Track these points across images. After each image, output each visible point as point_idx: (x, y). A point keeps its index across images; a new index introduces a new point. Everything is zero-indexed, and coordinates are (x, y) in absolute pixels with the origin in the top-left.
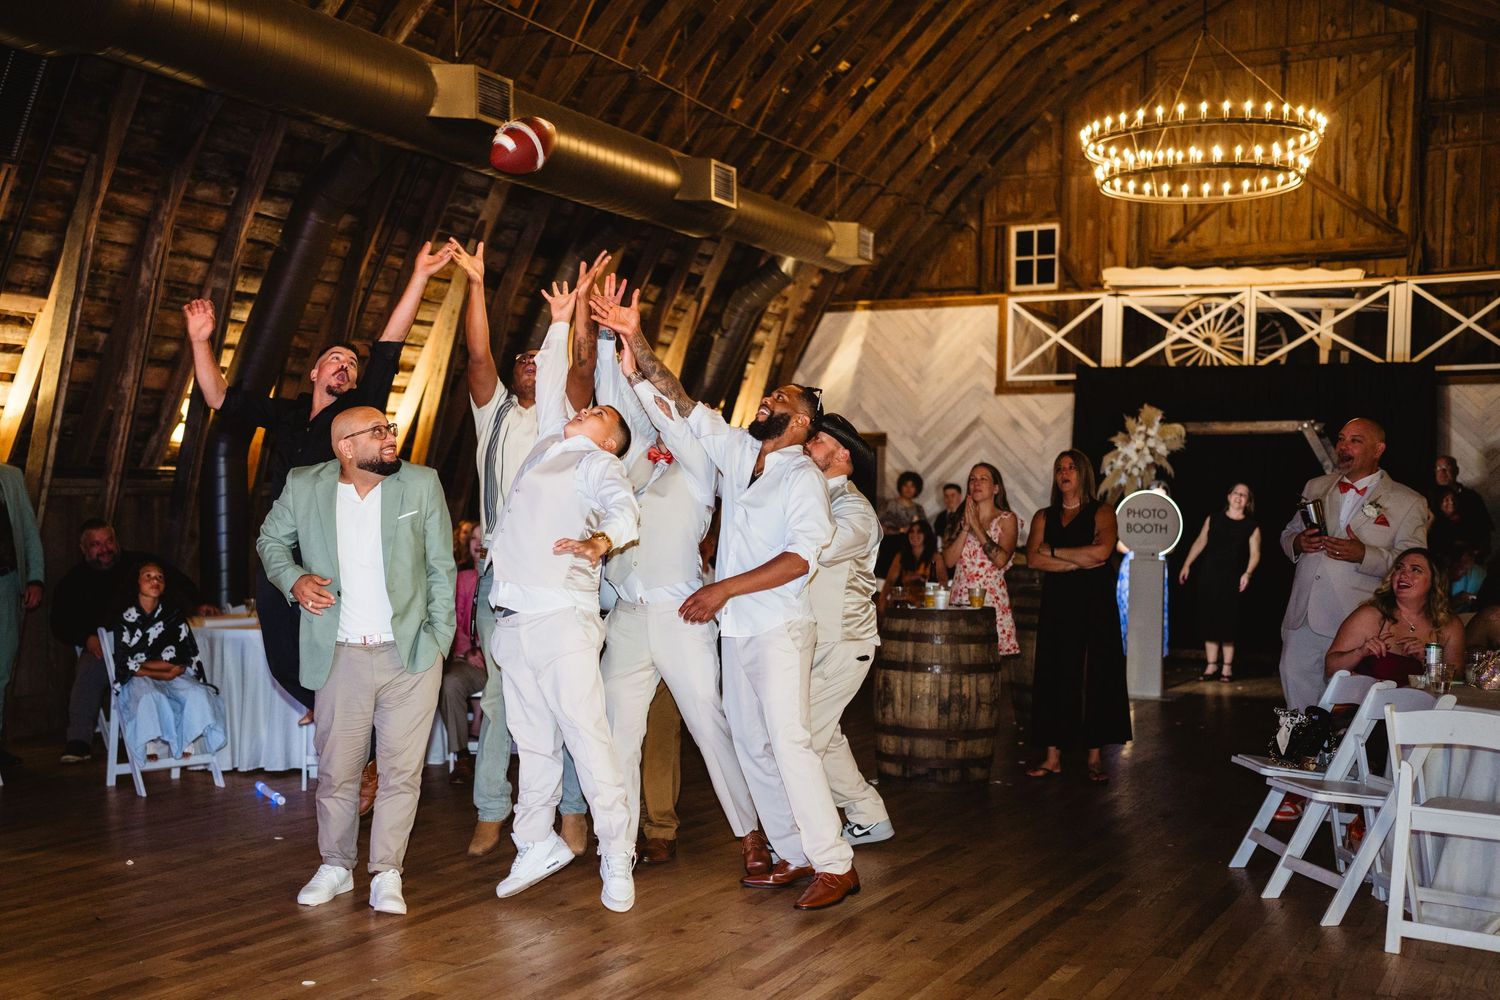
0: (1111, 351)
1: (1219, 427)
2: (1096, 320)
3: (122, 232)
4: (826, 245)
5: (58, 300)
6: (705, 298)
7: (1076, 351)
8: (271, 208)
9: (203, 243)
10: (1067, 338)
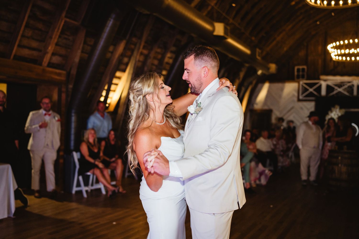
0: (324, 92)
1: (353, 110)
2: (320, 87)
3: (142, 58)
4: (268, 69)
5: (129, 73)
6: (241, 79)
7: (315, 93)
8: (169, 55)
9: (156, 62)
10: (314, 90)
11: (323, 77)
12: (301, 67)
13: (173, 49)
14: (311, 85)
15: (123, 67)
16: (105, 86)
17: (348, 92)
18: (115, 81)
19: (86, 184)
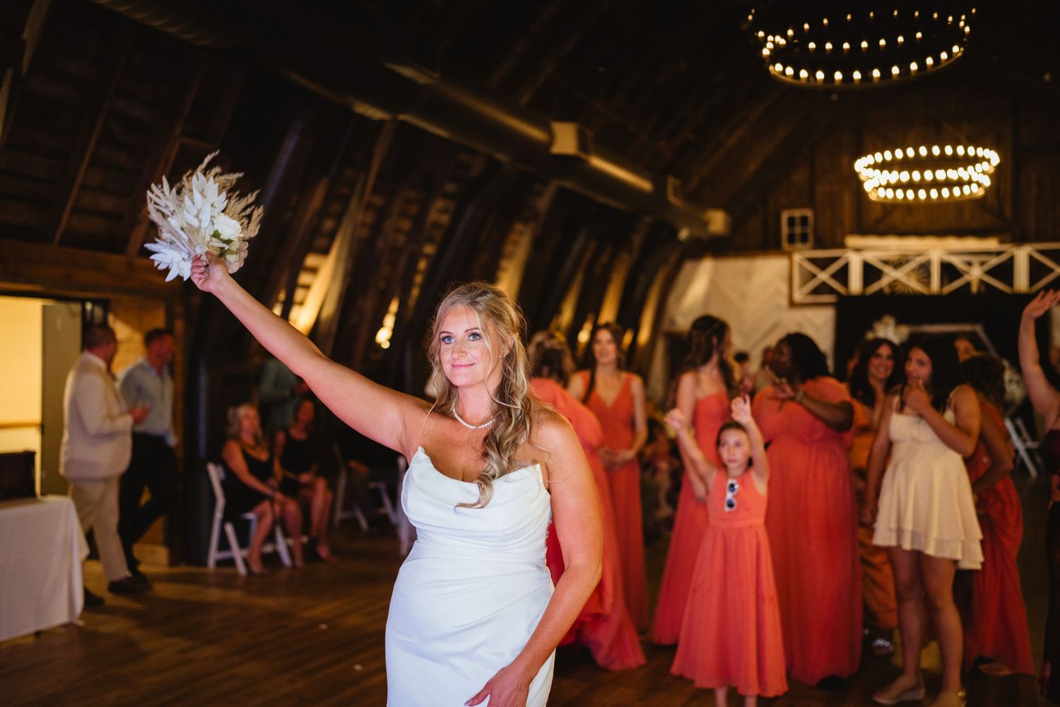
0: (855, 283)
2: (846, 268)
3: (369, 218)
4: (705, 224)
5: (338, 259)
6: (636, 253)
7: (835, 285)
8: (439, 204)
9: (406, 225)
10: (832, 276)
11: (853, 241)
12: (797, 213)
13: (451, 187)
14: (823, 264)
15: (321, 242)
16: (278, 294)
17: (918, 280)
18: (304, 278)
19: (243, 542)
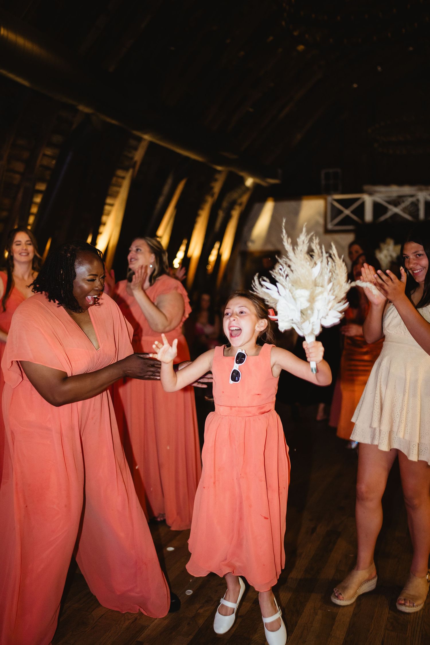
0: (369, 216)
2: (362, 206)
6: (216, 196)
7: (354, 217)
10: (352, 212)
11: (367, 188)
12: (332, 171)
14: (347, 203)
17: (410, 214)
